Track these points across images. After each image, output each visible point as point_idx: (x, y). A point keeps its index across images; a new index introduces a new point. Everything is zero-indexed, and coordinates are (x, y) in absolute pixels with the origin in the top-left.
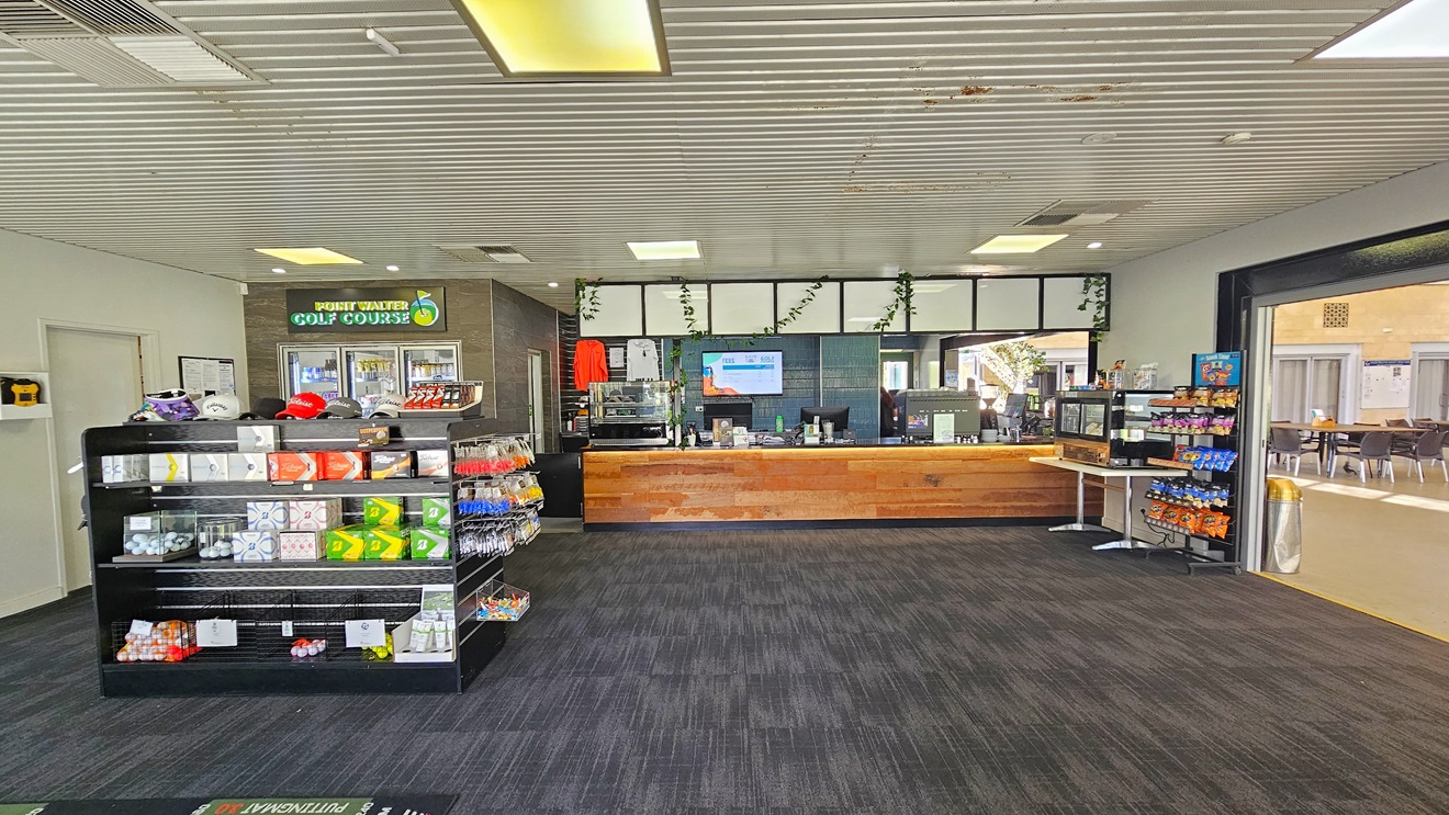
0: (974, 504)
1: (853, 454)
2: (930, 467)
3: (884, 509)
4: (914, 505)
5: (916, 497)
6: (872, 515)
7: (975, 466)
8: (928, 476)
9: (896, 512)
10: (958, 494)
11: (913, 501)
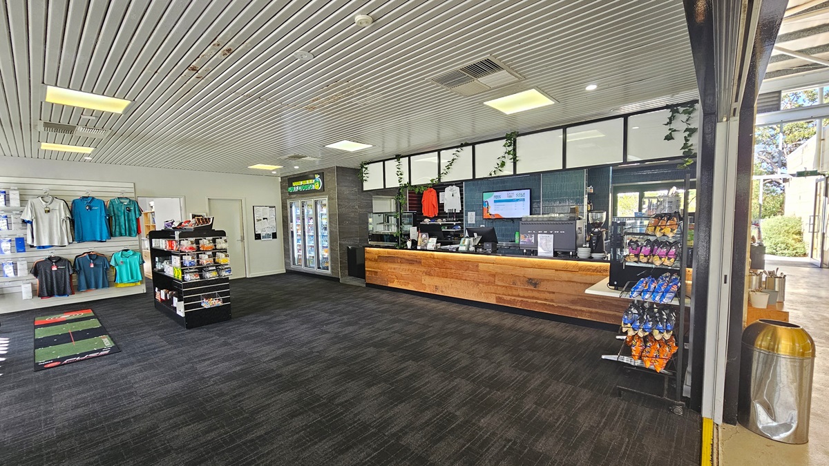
0: (564, 305)
1: (482, 259)
2: (531, 273)
3: (500, 298)
4: (520, 299)
5: (521, 293)
6: (493, 301)
7: (565, 276)
8: (530, 279)
9: (509, 302)
10: (552, 296)
11: (519, 296)
